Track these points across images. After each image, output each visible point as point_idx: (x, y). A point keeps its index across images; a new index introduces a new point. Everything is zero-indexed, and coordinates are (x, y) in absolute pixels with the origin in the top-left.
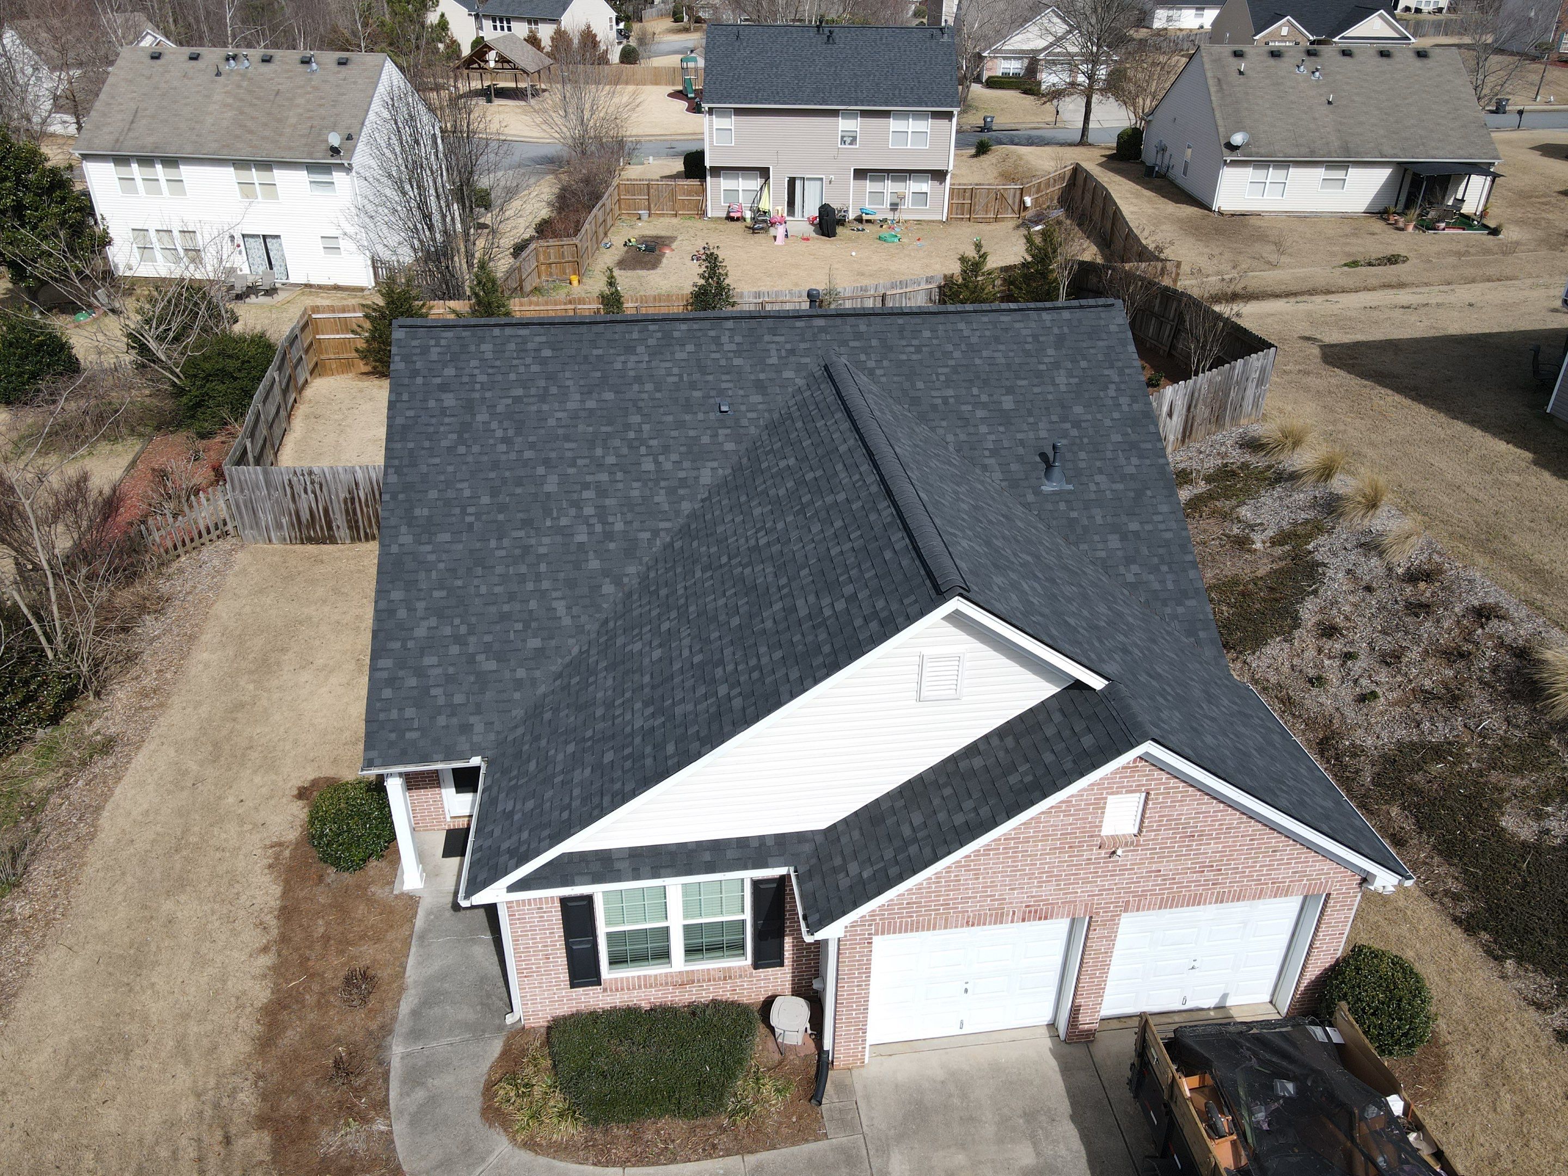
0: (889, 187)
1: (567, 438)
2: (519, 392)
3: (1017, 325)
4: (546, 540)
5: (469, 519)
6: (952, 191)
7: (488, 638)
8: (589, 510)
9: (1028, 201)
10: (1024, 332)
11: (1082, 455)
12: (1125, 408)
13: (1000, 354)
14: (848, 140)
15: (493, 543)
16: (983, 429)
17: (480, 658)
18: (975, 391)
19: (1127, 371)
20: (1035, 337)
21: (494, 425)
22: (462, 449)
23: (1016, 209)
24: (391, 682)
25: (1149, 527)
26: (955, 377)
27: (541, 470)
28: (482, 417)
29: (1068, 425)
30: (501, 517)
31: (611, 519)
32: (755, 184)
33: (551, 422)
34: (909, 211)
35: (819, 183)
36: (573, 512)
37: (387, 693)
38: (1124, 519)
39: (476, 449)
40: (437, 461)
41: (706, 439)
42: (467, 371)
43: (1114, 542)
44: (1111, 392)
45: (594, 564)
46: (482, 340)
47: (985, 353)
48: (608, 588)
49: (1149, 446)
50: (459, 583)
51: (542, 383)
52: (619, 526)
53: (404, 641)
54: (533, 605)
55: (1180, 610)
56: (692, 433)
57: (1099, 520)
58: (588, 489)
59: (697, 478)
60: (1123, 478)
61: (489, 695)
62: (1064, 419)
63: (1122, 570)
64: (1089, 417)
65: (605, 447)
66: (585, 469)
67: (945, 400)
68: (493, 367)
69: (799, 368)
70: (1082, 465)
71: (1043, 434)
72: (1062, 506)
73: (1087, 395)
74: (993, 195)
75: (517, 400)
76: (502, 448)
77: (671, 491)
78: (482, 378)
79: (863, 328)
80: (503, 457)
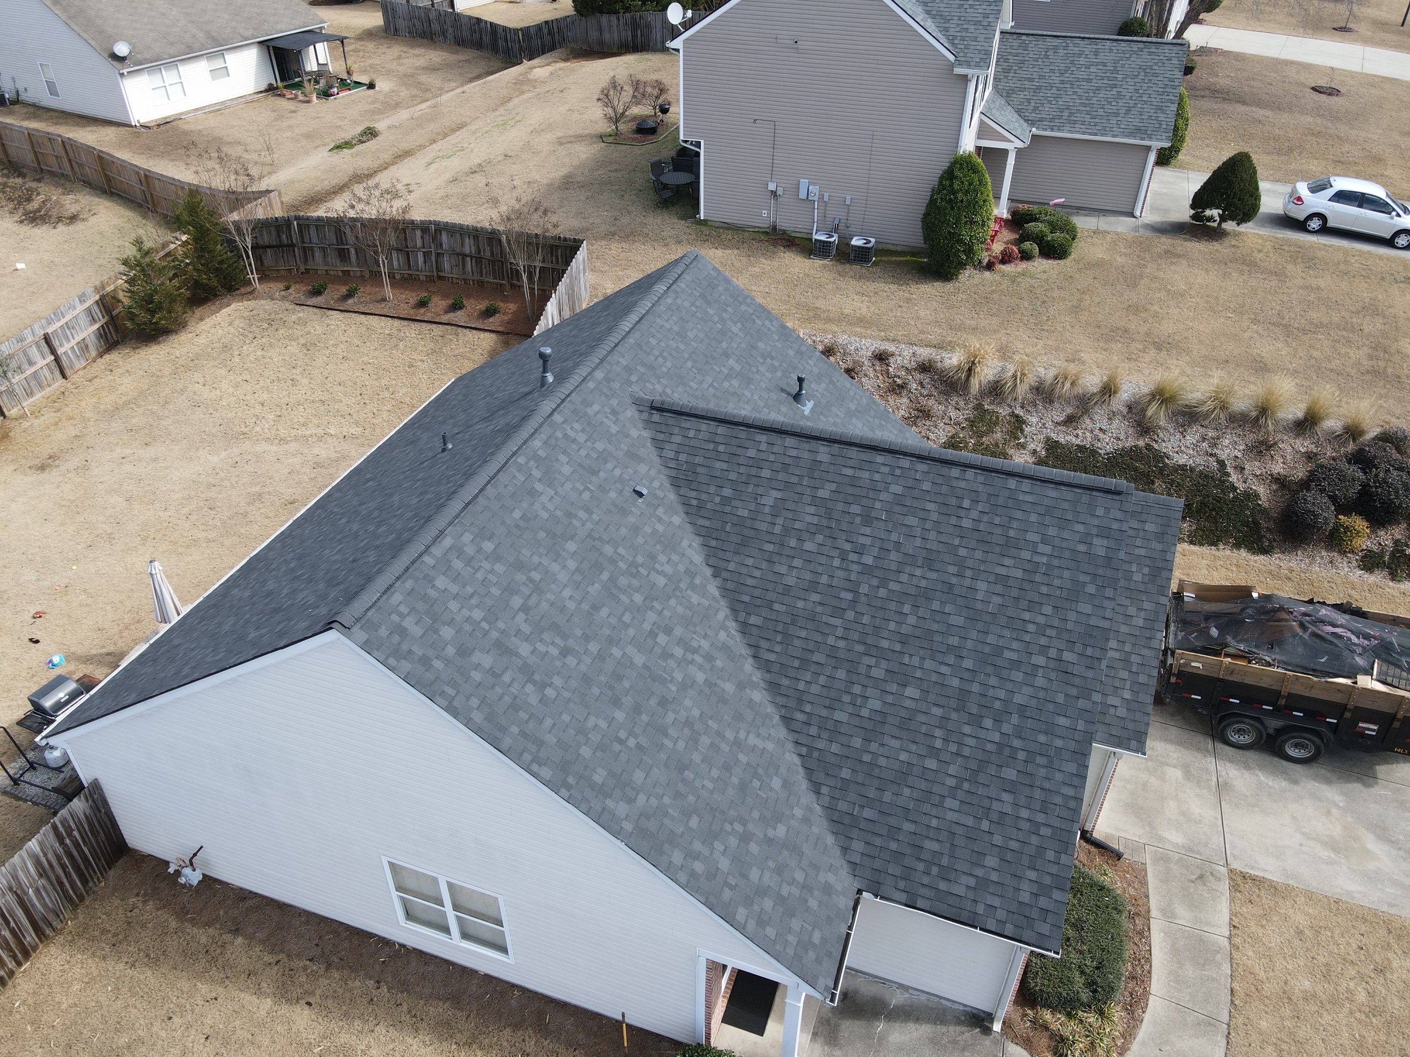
2: (517, 601)
3: (679, 302)
4: (688, 702)
5: (632, 742)
7: (756, 814)
8: (678, 652)
13: (696, 331)
15: (668, 743)
16: (748, 394)
17: (771, 833)
18: (716, 368)
19: (748, 302)
20: (694, 305)
21: (541, 647)
22: (550, 692)
24: (761, 922)
26: (698, 365)
28: (525, 649)
31: (695, 644)
33: (571, 605)
38: (845, 404)
39: (557, 681)
41: (660, 528)
45: (729, 688)
47: (690, 336)
54: (743, 758)
56: (648, 530)
59: (691, 562)
60: (819, 378)
62: (763, 357)
65: (624, 592)
66: (636, 622)
68: (471, 596)
69: (633, 422)
72: (823, 418)
73: (753, 332)
75: (525, 609)
76: (571, 661)
77: (693, 587)
78: (477, 614)
80: (583, 668)
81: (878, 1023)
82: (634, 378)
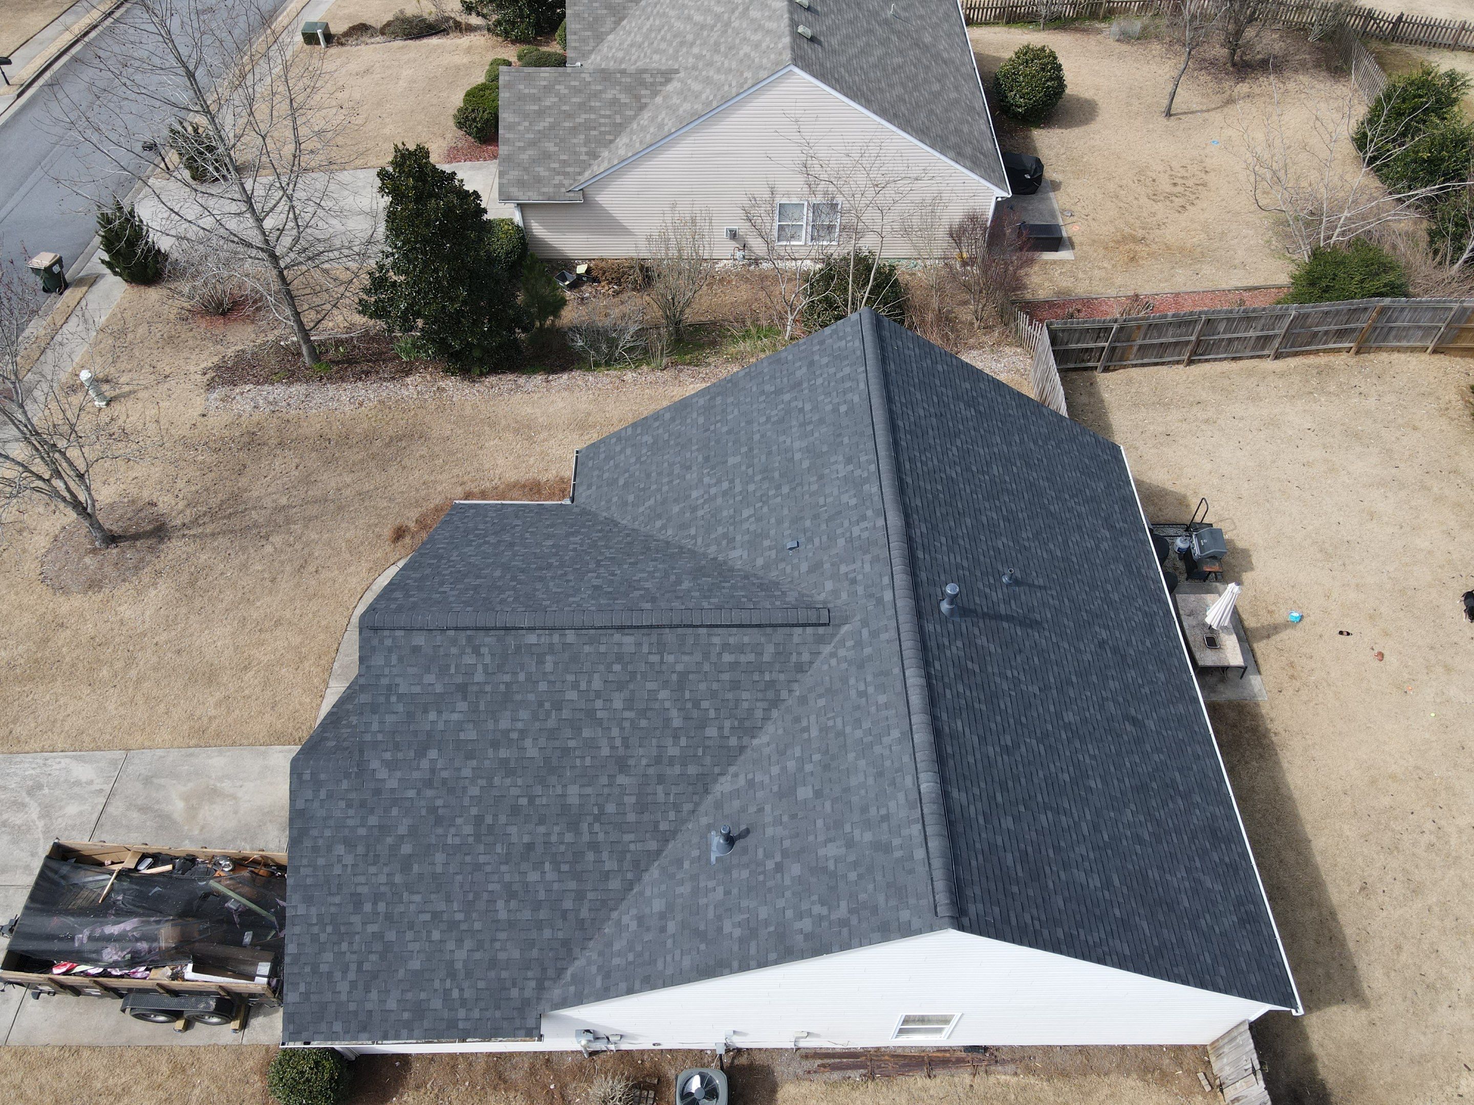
1: (770, 453)
3: (901, 796)
4: (695, 475)
8: (713, 491)
10: (892, 804)
11: (745, 874)
12: (798, 925)
13: (862, 779)
16: (775, 770)
17: (627, 475)
18: (816, 757)
19: (845, 931)
20: (886, 818)
21: (781, 407)
24: (619, 439)
25: (670, 942)
26: (831, 735)
27: (744, 449)
29: (778, 858)
30: (712, 443)
31: (706, 506)
33: (782, 439)
36: (714, 481)
37: (613, 441)
38: (679, 917)
40: (754, 389)
41: (766, 543)
42: (825, 369)
43: (658, 905)
44: (817, 909)
46: (853, 364)
47: (862, 763)
48: (658, 524)
49: (753, 951)
50: (672, 443)
51: (815, 418)
52: (700, 513)
53: (641, 434)
55: (594, 969)
56: (772, 532)
57: (680, 890)
58: (729, 484)
59: (734, 548)
60: (719, 918)
61: (605, 489)
62: (785, 853)
63: (633, 912)
64: (787, 882)
67: (807, 729)
69: (836, 593)
70: (735, 874)
71: (769, 831)
72: (695, 853)
73: (813, 880)
77: (725, 535)
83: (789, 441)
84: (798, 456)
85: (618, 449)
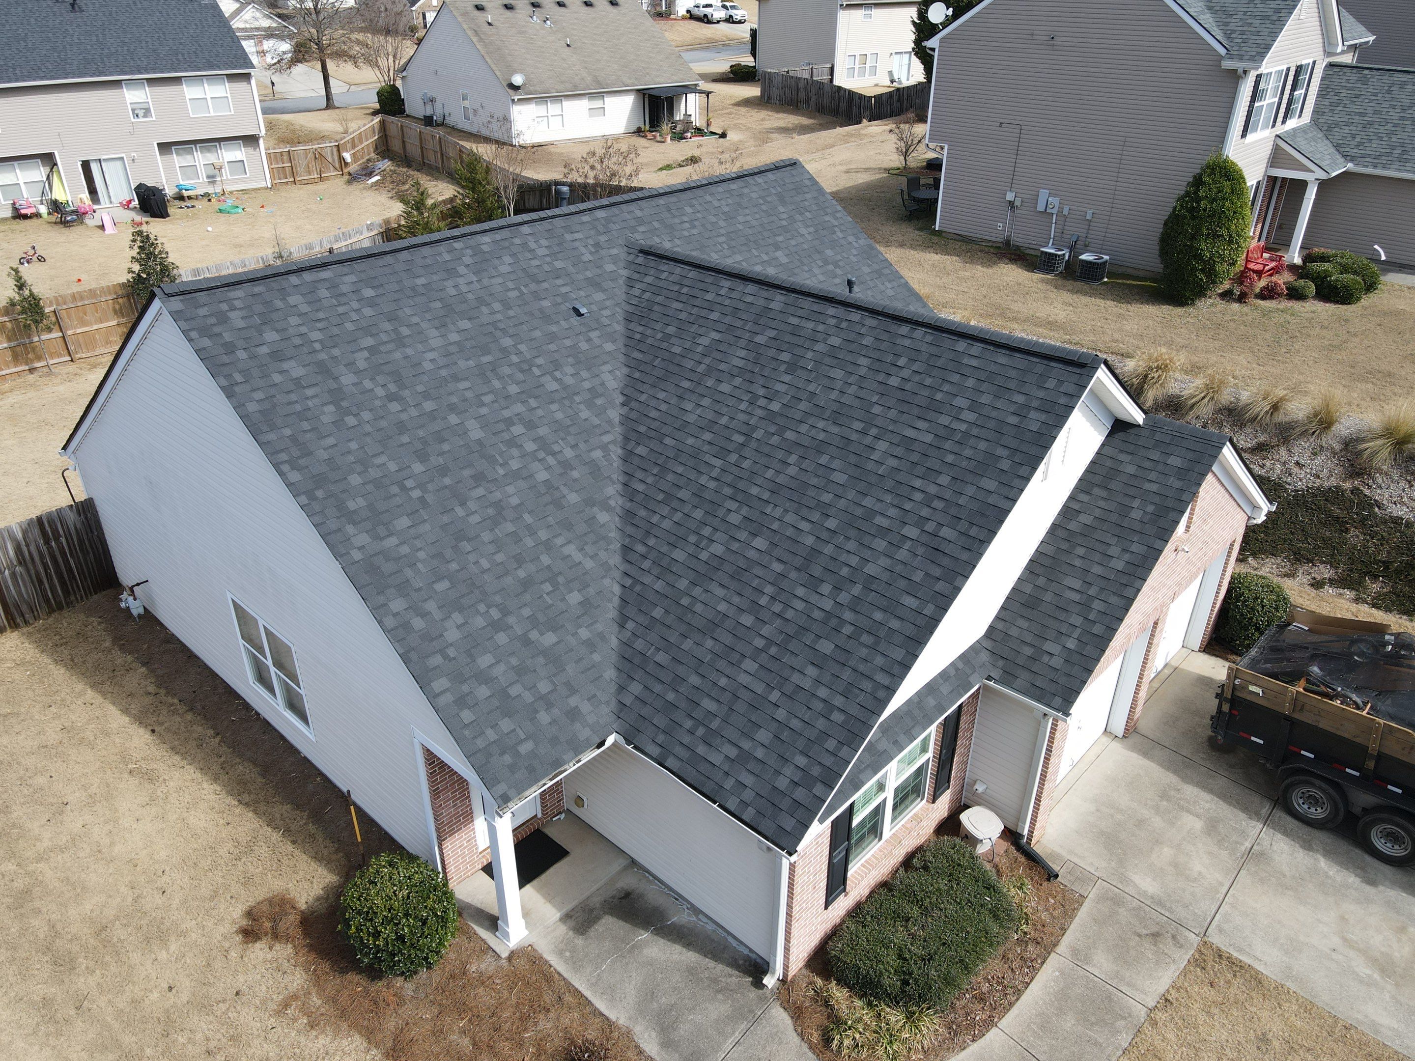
0: (201, 159)
1: (456, 378)
2: (369, 341)
4: (511, 489)
5: (416, 494)
6: (268, 155)
7: (526, 612)
8: (530, 447)
9: (347, 156)
10: (754, 195)
12: (856, 245)
13: (750, 218)
14: (141, 113)
15: (460, 512)
17: (534, 635)
18: (755, 252)
19: (838, 215)
20: (764, 198)
21: (368, 384)
22: (351, 421)
23: (337, 165)
24: (461, 702)
27: (453, 419)
28: (347, 379)
29: (832, 267)
30: (447, 481)
31: (556, 448)
32: (39, 173)
33: (427, 366)
34: (231, 182)
35: (119, 164)
36: (515, 452)
37: (467, 716)
39: (366, 415)
40: (331, 441)
41: (584, 346)
42: (291, 331)
44: (840, 234)
45: (573, 498)
46: (283, 293)
47: (740, 219)
48: (603, 517)
49: (889, 271)
50: (454, 566)
51: (387, 326)
52: (569, 453)
53: (442, 652)
54: (545, 560)
56: (568, 343)
58: (514, 424)
59: (603, 384)
61: (570, 669)
62: (827, 262)
64: (840, 257)
65: (500, 378)
66: (496, 405)
68: (319, 320)
69: (614, 259)
73: (826, 240)
74: (310, 155)
75: (372, 350)
76: (395, 406)
77: (590, 404)
78: (316, 335)
79: (639, 213)
80: (404, 416)
81: (642, 932)
82: (642, 229)
83: (431, 355)
84: (454, 337)
85: (483, 692)
